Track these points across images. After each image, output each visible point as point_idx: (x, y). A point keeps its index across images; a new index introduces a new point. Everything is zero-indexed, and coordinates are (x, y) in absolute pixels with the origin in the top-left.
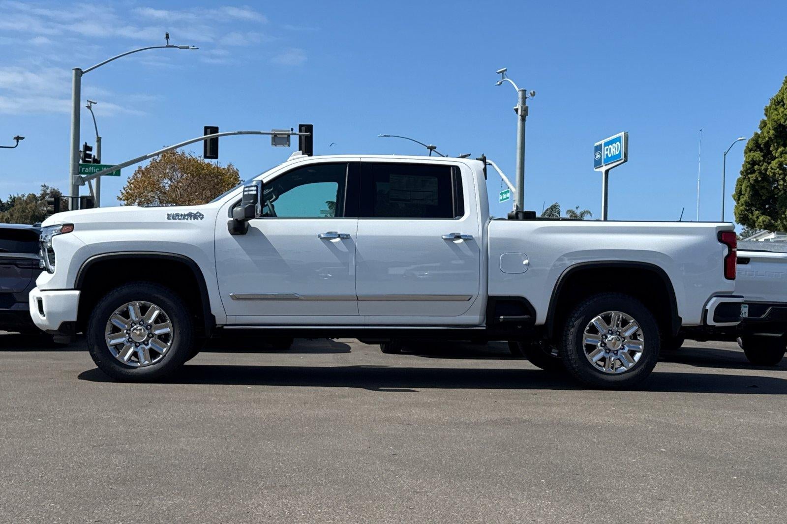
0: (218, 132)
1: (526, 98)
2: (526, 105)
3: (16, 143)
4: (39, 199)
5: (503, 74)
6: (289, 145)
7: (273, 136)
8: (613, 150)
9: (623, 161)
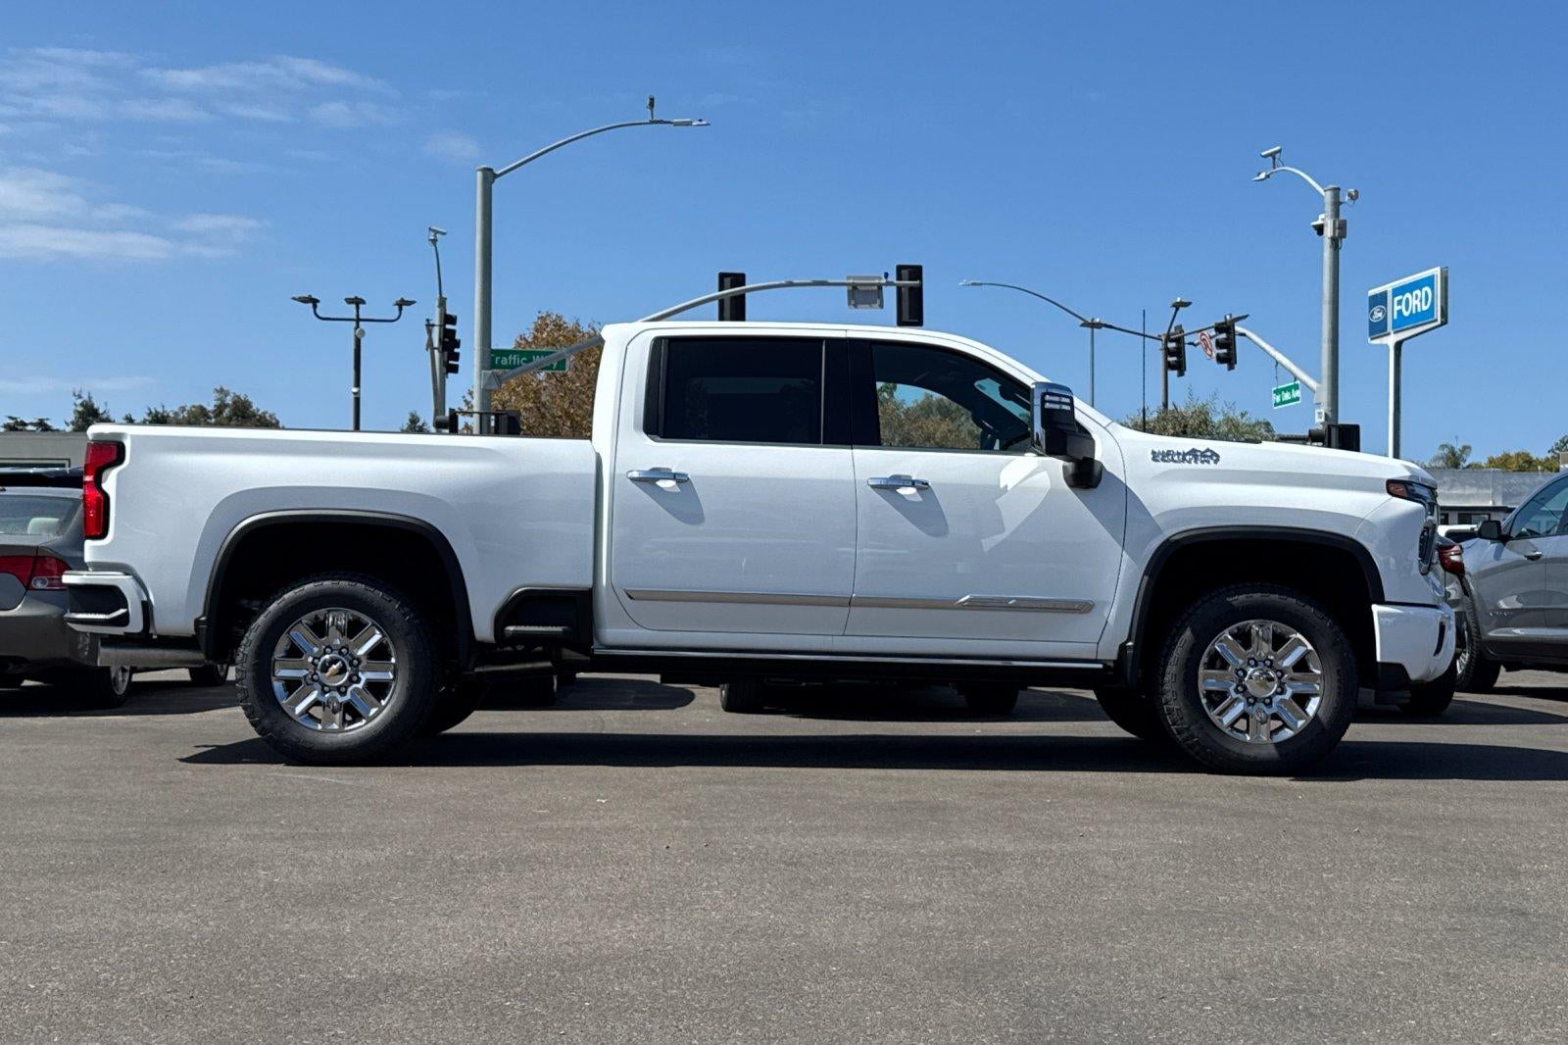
0: (744, 284)
1: (1341, 203)
2: (1342, 218)
3: (397, 313)
4: (212, 415)
5: (1274, 158)
6: (881, 306)
7: (851, 288)
8: (1414, 302)
9: (1439, 322)
